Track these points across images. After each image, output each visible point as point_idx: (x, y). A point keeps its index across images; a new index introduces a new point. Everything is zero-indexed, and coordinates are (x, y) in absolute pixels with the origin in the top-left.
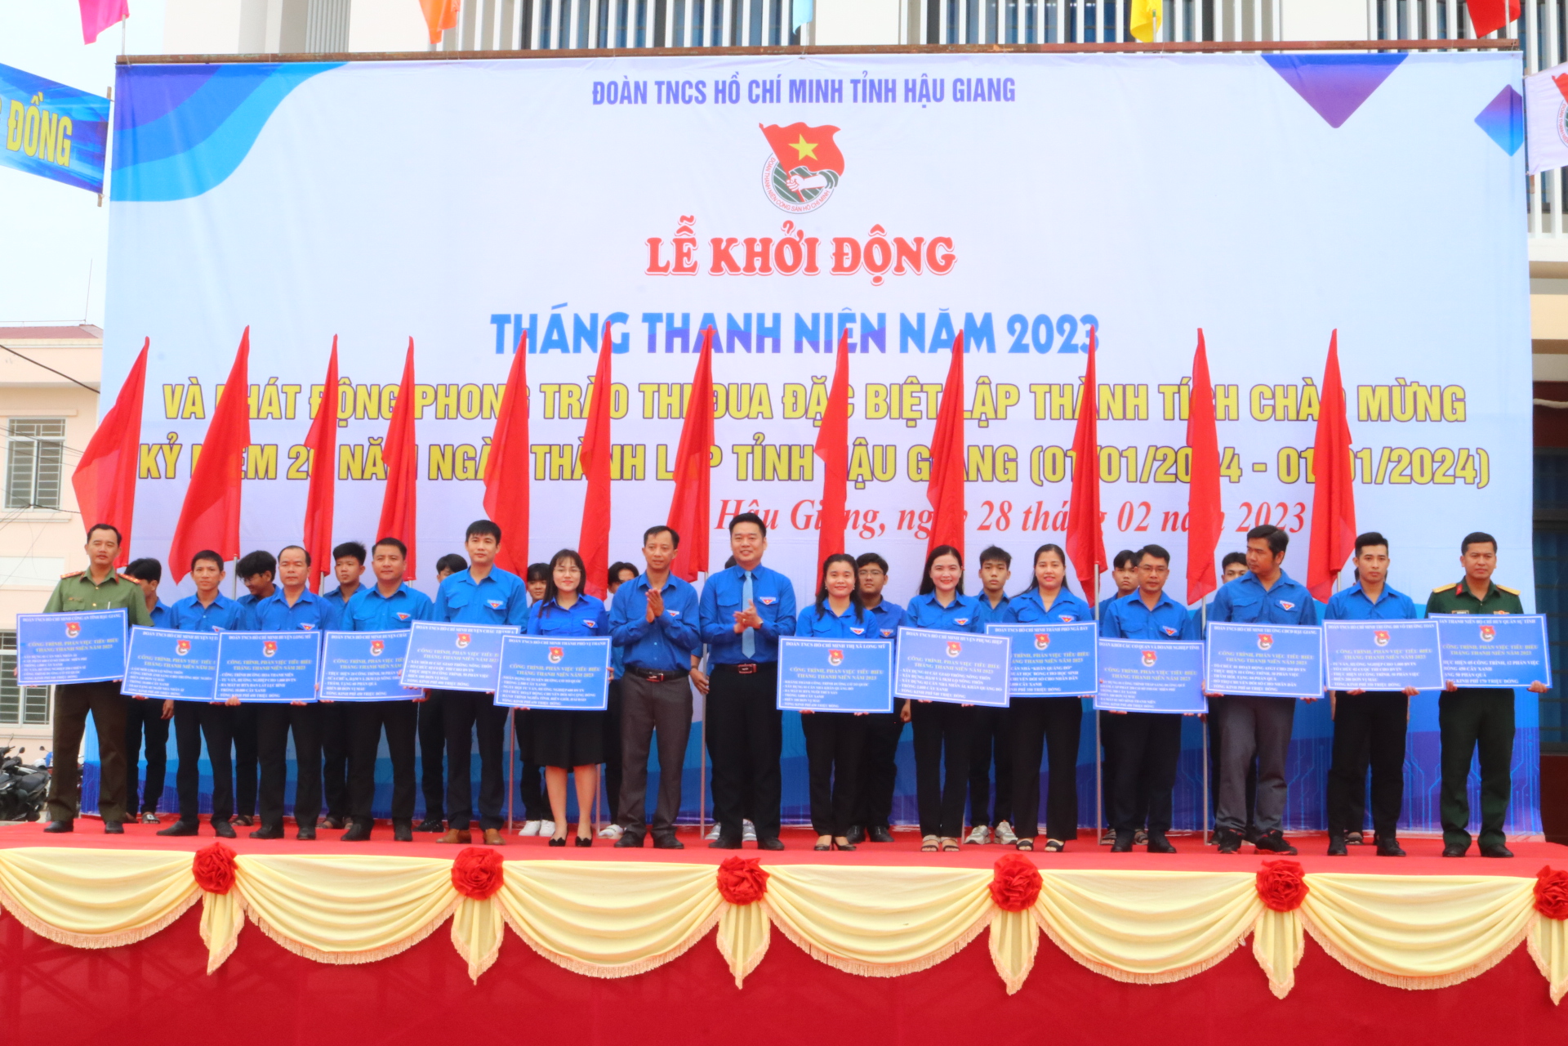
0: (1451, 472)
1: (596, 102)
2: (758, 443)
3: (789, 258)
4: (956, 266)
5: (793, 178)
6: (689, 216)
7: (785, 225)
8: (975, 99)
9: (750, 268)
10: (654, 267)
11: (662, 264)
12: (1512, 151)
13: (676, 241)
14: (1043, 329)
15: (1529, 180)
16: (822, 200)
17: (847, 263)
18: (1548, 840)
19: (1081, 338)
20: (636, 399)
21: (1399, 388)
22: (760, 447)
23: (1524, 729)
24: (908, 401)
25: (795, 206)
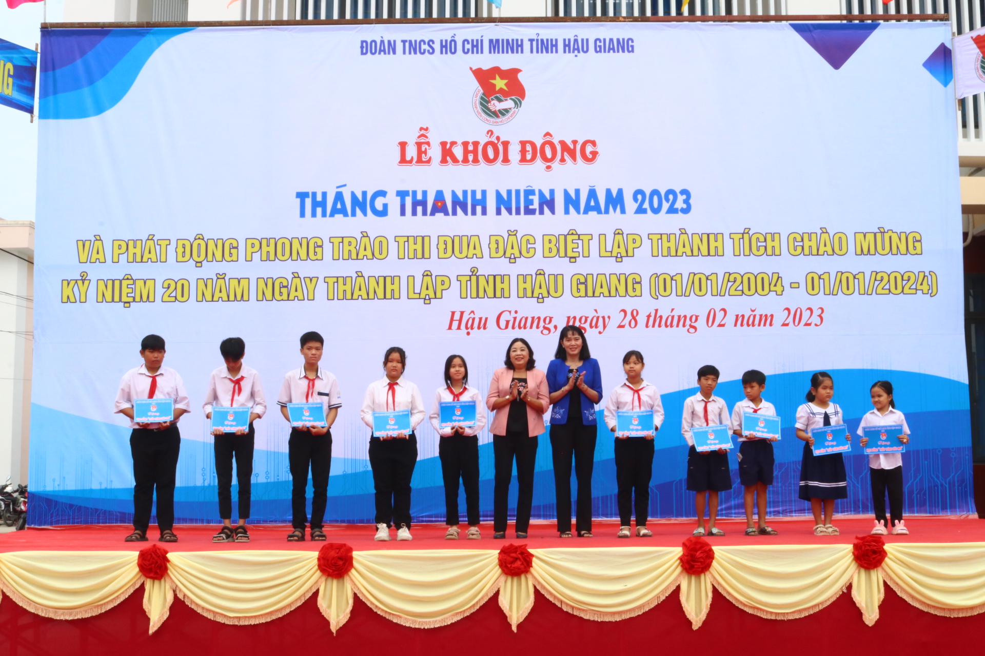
0: (914, 287)
1: (362, 53)
2: (474, 274)
3: (491, 155)
4: (599, 159)
5: (492, 102)
6: (425, 127)
7: (488, 133)
8: (609, 52)
9: (466, 160)
10: (403, 160)
11: (408, 158)
13: (417, 143)
14: (655, 199)
16: (511, 116)
17: (529, 157)
18: (980, 517)
19: (680, 204)
20: (393, 246)
21: (880, 234)
22: (475, 277)
23: (963, 448)
24: (570, 246)
25: (494, 120)
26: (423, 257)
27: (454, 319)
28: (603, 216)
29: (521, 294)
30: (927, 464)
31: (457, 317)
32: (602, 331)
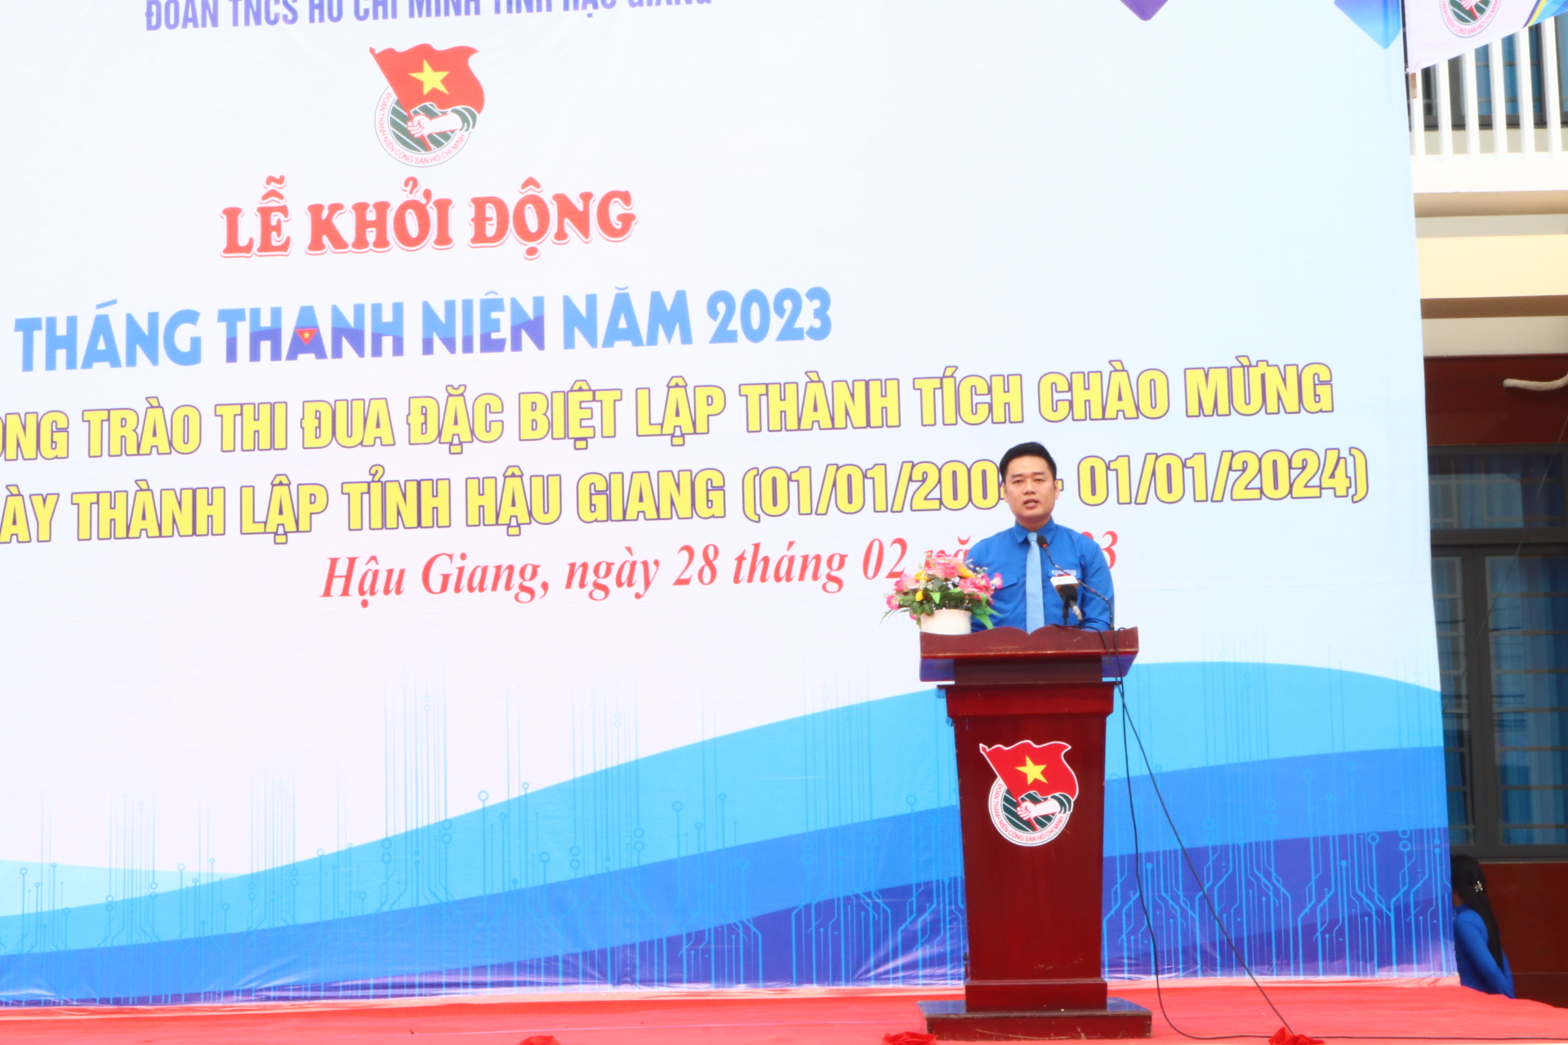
0: (1315, 482)
1: (150, 27)
2: (376, 479)
3: (412, 226)
4: (636, 228)
5: (416, 119)
6: (278, 177)
7: (406, 184)
9: (361, 242)
10: (233, 247)
11: (242, 242)
12: (1386, 43)
13: (261, 210)
14: (755, 309)
15: (1409, 79)
16: (455, 147)
17: (491, 230)
18: (1463, 982)
19: (807, 319)
20: (211, 425)
21: (1242, 369)
22: (380, 484)
23: (1428, 830)
24: (575, 414)
25: (420, 156)
26: (272, 446)
27: (336, 574)
28: (645, 350)
29: (474, 520)
30: (1347, 868)
31: (341, 569)
32: (641, 592)
